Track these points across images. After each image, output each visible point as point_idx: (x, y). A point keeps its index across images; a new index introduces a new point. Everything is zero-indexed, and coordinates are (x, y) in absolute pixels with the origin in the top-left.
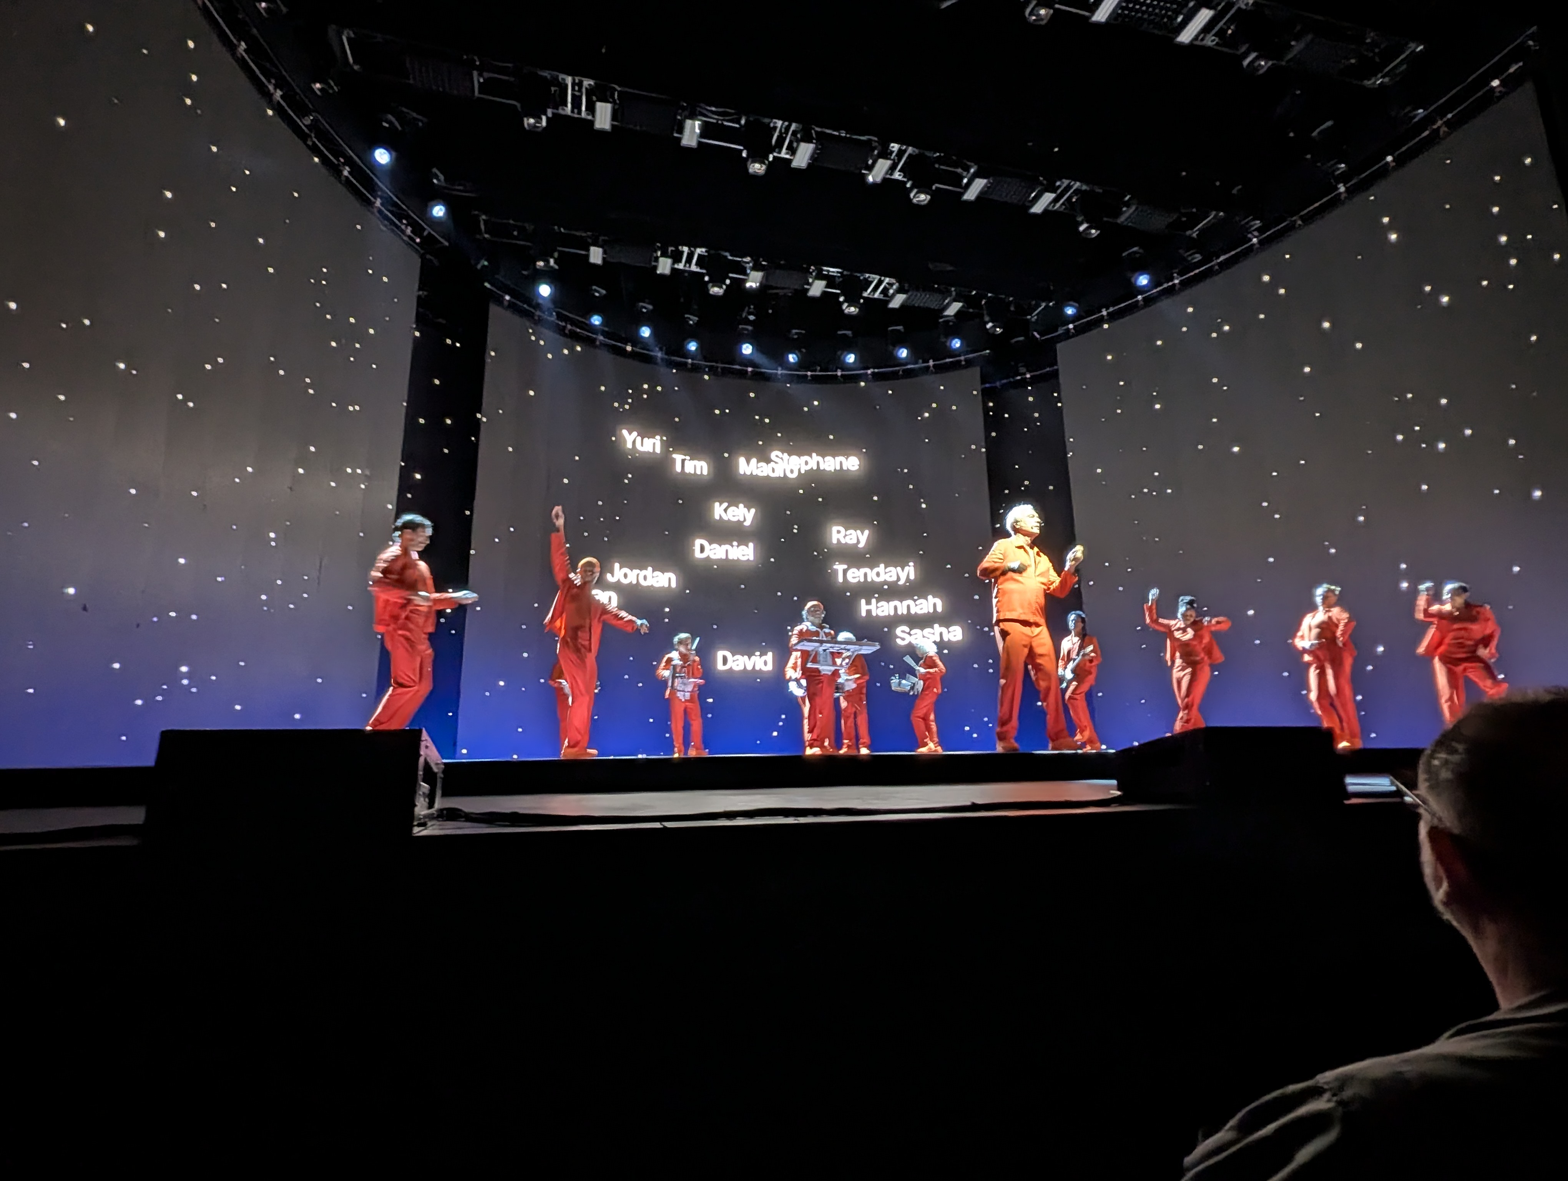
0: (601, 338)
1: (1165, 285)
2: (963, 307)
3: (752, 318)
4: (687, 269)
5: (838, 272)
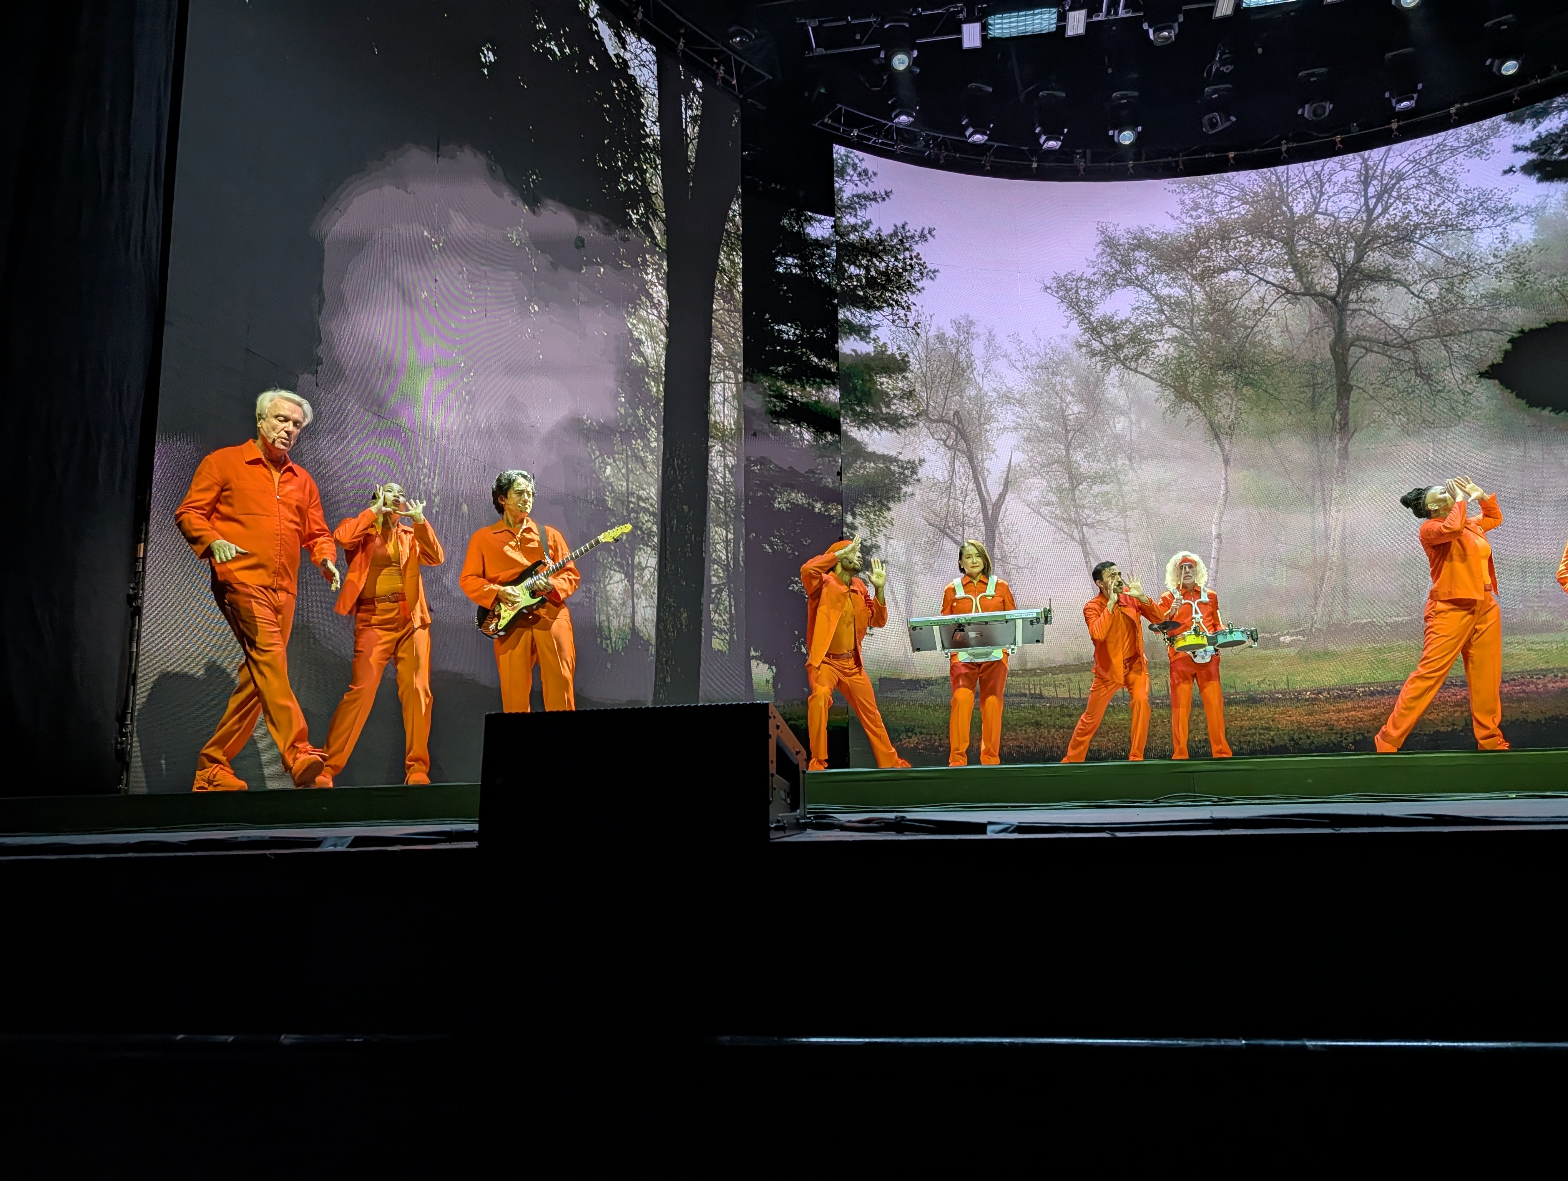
3: (1228, 69)
4: (1111, 18)
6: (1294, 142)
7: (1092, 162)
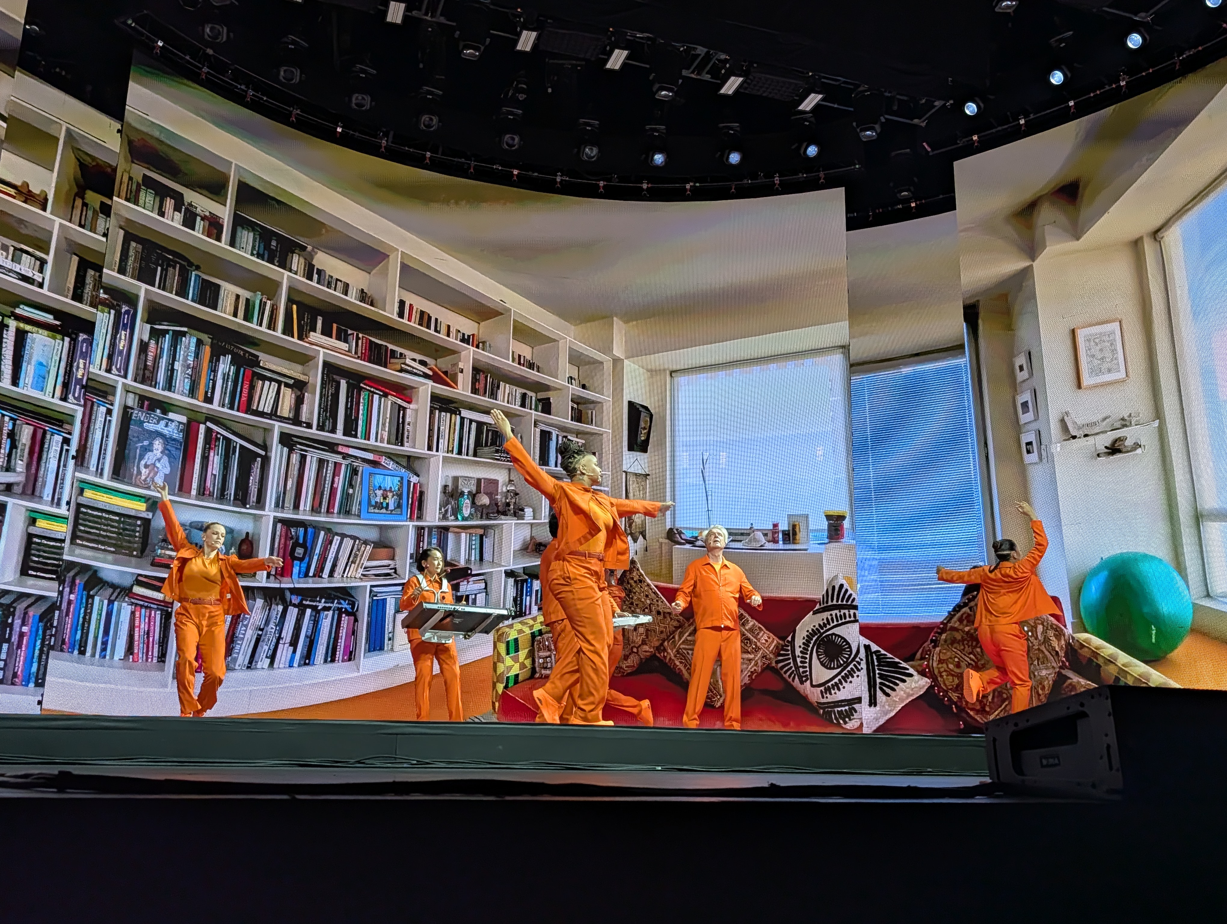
0: (298, 112)
1: (1107, 88)
2: (822, 100)
3: (522, 97)
4: (428, 18)
5: (648, 38)
6: (567, 176)
7: (392, 142)
